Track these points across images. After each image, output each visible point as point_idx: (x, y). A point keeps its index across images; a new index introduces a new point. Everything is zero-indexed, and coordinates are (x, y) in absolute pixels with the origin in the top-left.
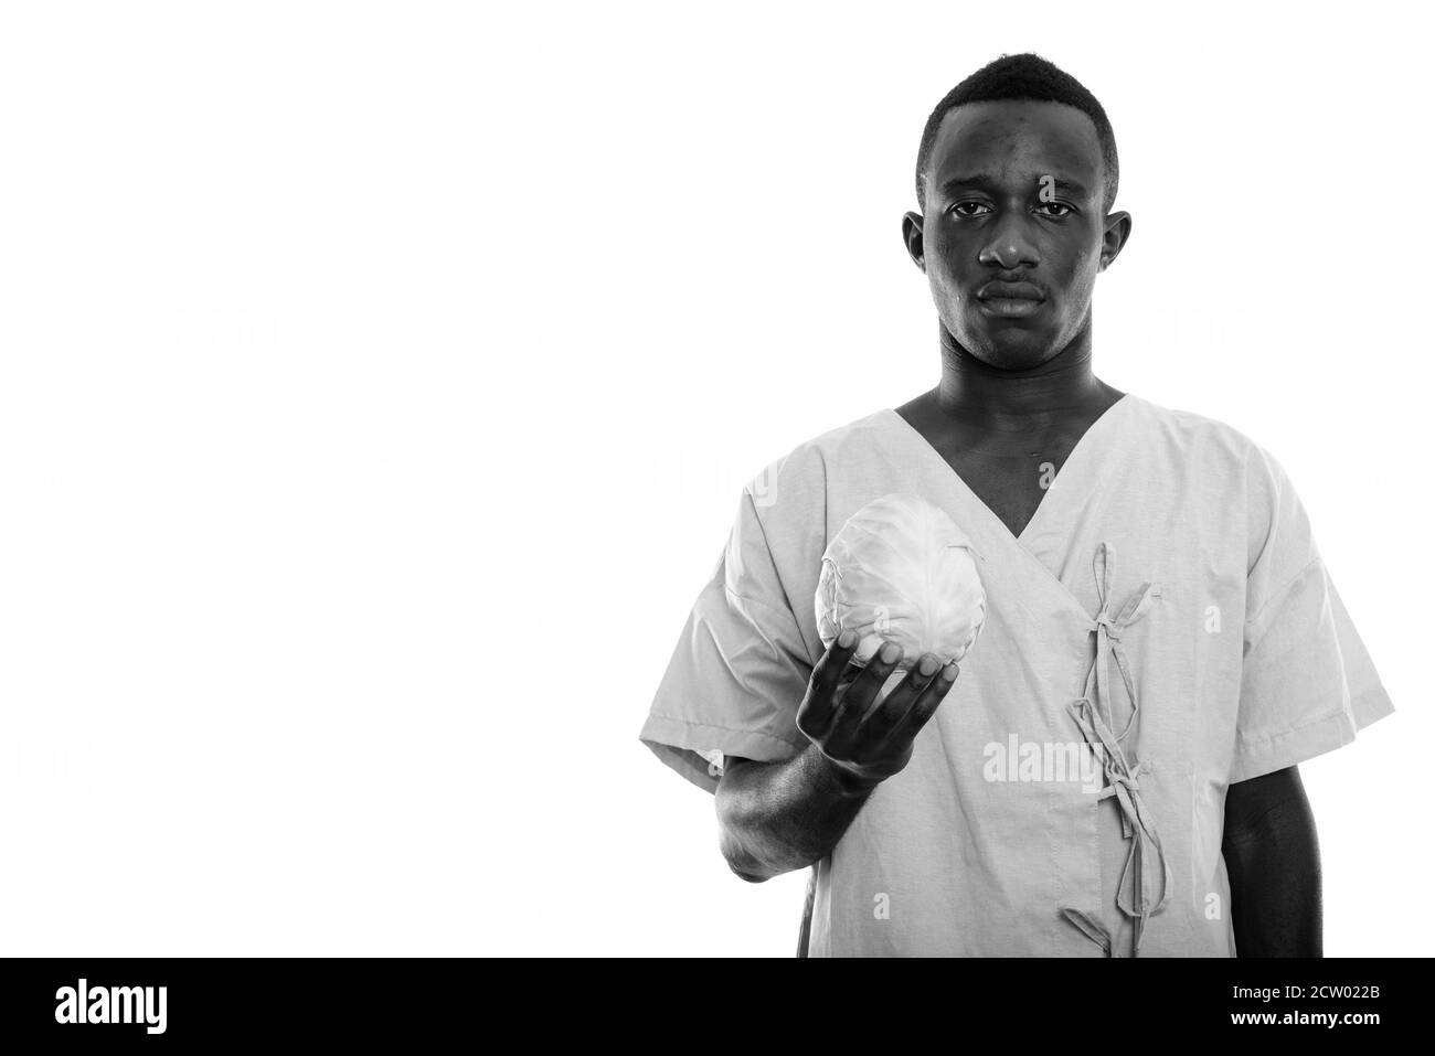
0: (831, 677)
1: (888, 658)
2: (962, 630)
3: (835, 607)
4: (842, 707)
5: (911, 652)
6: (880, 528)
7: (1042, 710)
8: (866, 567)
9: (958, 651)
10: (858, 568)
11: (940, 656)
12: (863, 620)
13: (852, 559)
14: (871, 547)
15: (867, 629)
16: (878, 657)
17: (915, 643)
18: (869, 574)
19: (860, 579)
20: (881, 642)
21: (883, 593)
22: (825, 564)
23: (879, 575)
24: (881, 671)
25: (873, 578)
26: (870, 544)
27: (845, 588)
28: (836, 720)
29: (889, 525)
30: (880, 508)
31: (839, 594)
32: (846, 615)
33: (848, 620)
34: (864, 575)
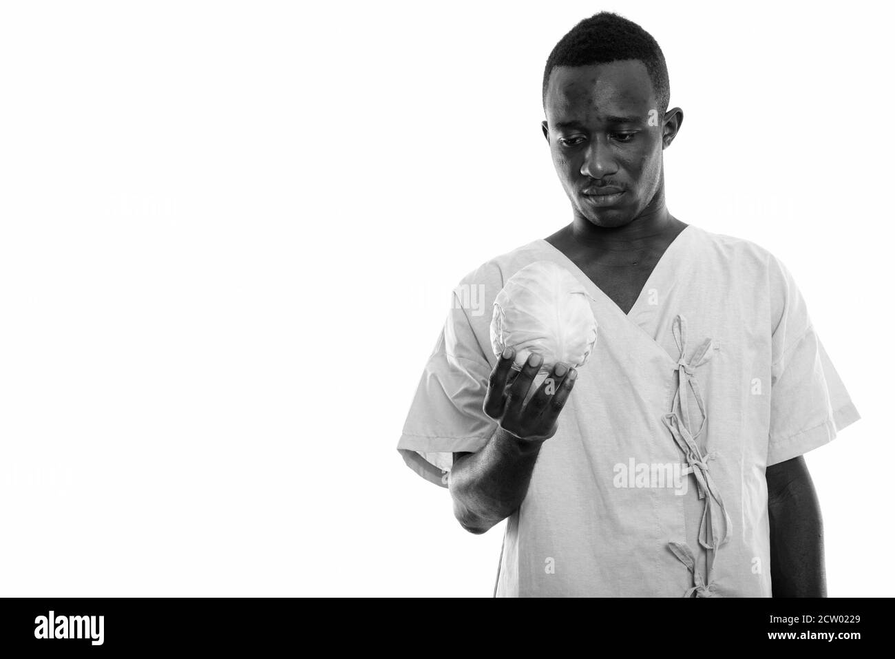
0: (501, 378)
1: (534, 364)
2: (581, 345)
3: (501, 333)
4: (510, 397)
5: (549, 360)
6: (528, 283)
7: (646, 420)
8: (519, 307)
9: (579, 358)
10: (514, 308)
11: (567, 363)
12: (518, 340)
13: (510, 303)
14: (522, 295)
15: (521, 346)
16: (527, 363)
17: (552, 354)
18: (521, 312)
19: (515, 315)
20: (529, 353)
21: (531, 322)
22: (495, 307)
23: (526, 311)
24: (530, 372)
25: (524, 314)
26: (521, 293)
27: (507, 321)
28: (507, 406)
29: (533, 281)
30: (528, 270)
31: (503, 325)
32: (507, 338)
33: (508, 341)
34: (518, 313)
